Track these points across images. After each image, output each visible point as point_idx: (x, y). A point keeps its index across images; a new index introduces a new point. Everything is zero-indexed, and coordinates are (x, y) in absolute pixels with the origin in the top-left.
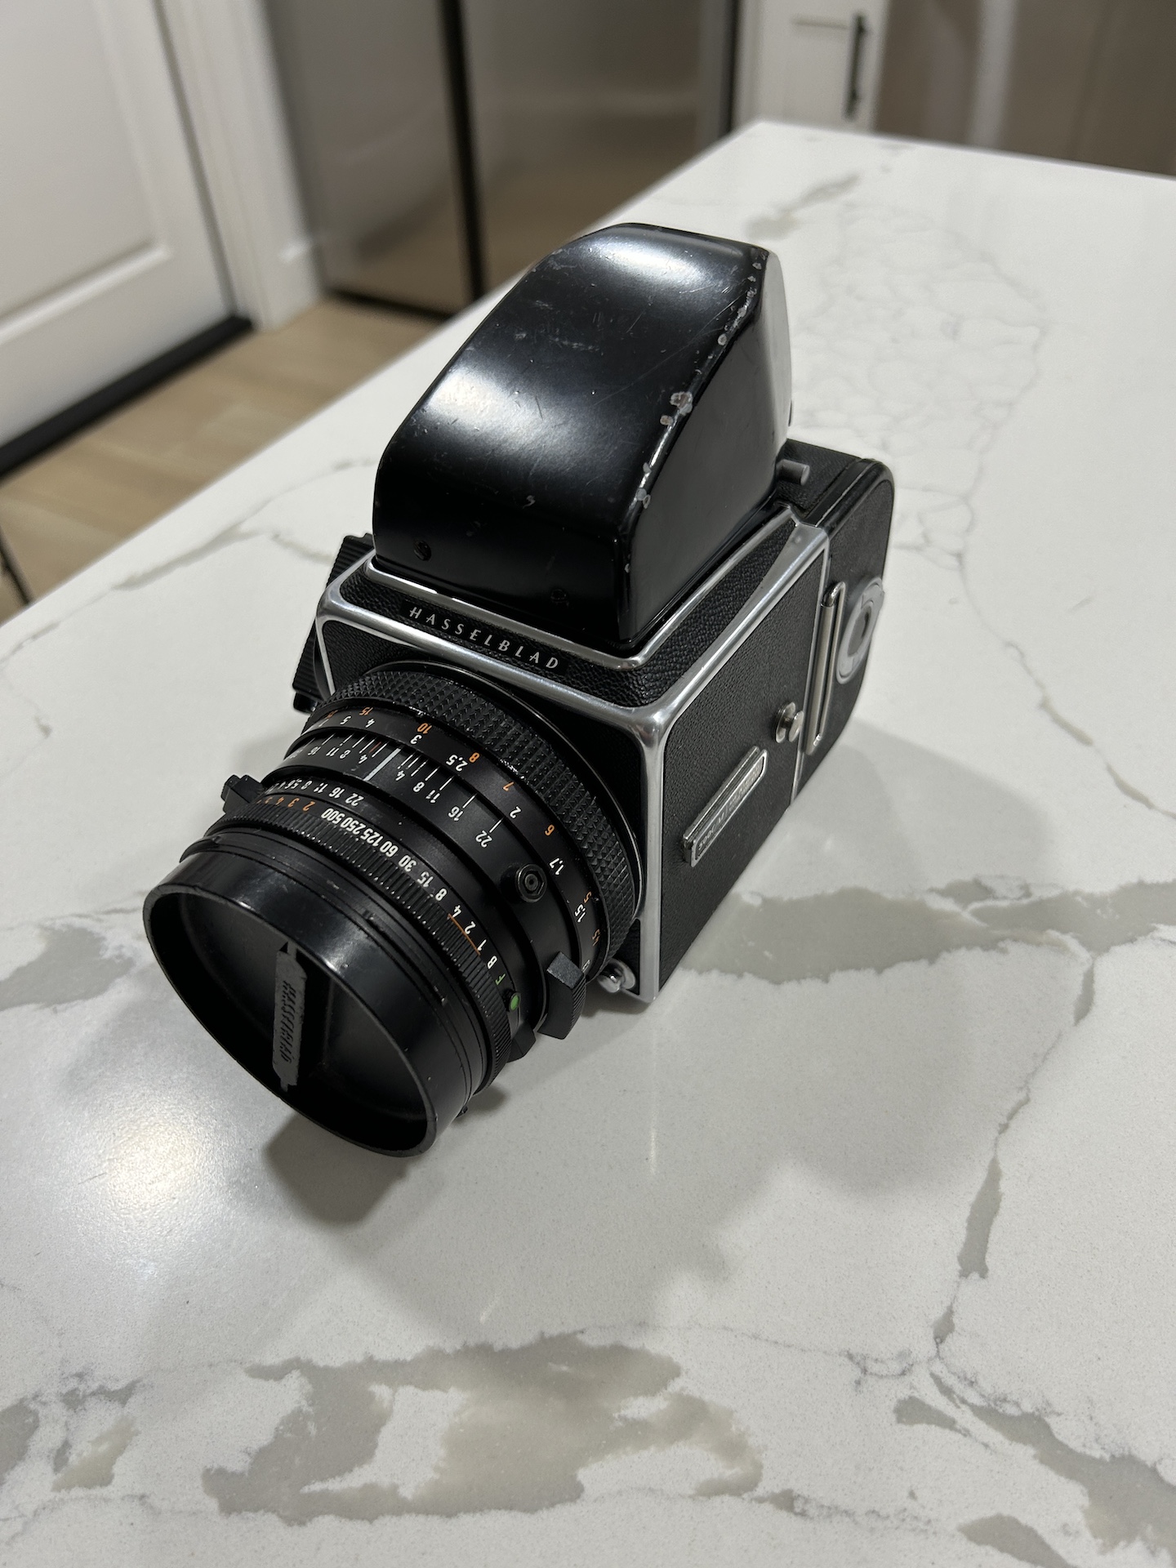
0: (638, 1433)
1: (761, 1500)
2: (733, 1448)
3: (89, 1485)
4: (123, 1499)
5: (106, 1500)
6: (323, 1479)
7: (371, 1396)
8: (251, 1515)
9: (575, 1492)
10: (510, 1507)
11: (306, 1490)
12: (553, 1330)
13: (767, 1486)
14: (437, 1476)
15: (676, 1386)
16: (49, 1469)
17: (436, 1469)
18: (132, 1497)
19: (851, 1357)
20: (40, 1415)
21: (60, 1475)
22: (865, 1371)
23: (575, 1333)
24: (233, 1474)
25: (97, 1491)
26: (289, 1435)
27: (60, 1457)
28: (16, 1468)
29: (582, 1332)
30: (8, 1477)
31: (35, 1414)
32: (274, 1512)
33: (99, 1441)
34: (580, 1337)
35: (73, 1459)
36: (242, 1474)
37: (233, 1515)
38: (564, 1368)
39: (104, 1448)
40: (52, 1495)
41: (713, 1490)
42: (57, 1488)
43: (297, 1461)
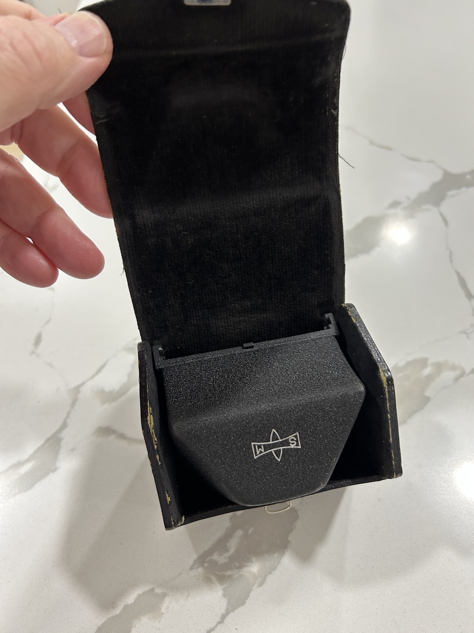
0: (430, 378)
1: (468, 374)
2: (453, 368)
9: (428, 399)
13: (468, 370)
15: (429, 362)
19: (461, 332)
22: (467, 334)
41: (457, 379)
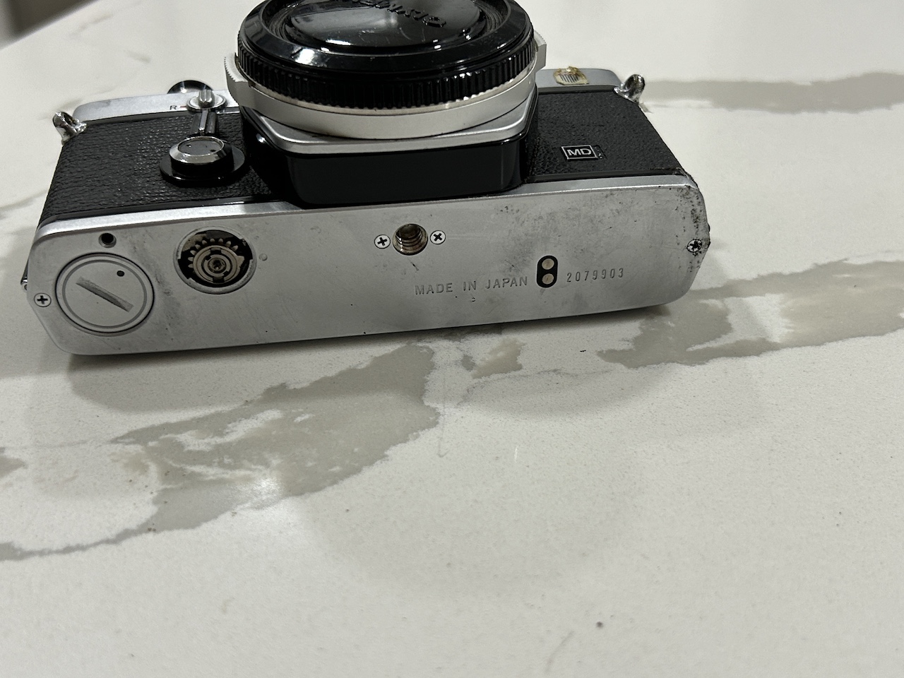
3: (505, 371)
4: (539, 373)
5: (527, 376)
6: (700, 344)
7: (706, 306)
8: (655, 366)
10: (864, 336)
11: (690, 349)
12: (823, 261)
14: (792, 331)
16: (462, 369)
17: (790, 328)
18: (548, 372)
20: (431, 347)
21: (474, 371)
23: (840, 261)
24: (623, 351)
25: (513, 373)
26: (653, 329)
27: (467, 363)
28: (432, 373)
29: (846, 259)
30: (428, 379)
31: (428, 348)
32: (674, 362)
33: (494, 351)
34: (846, 262)
35: (478, 362)
36: (631, 350)
37: (640, 369)
38: (847, 276)
39: (500, 354)
40: (476, 381)
42: (475, 377)
43: (671, 338)
